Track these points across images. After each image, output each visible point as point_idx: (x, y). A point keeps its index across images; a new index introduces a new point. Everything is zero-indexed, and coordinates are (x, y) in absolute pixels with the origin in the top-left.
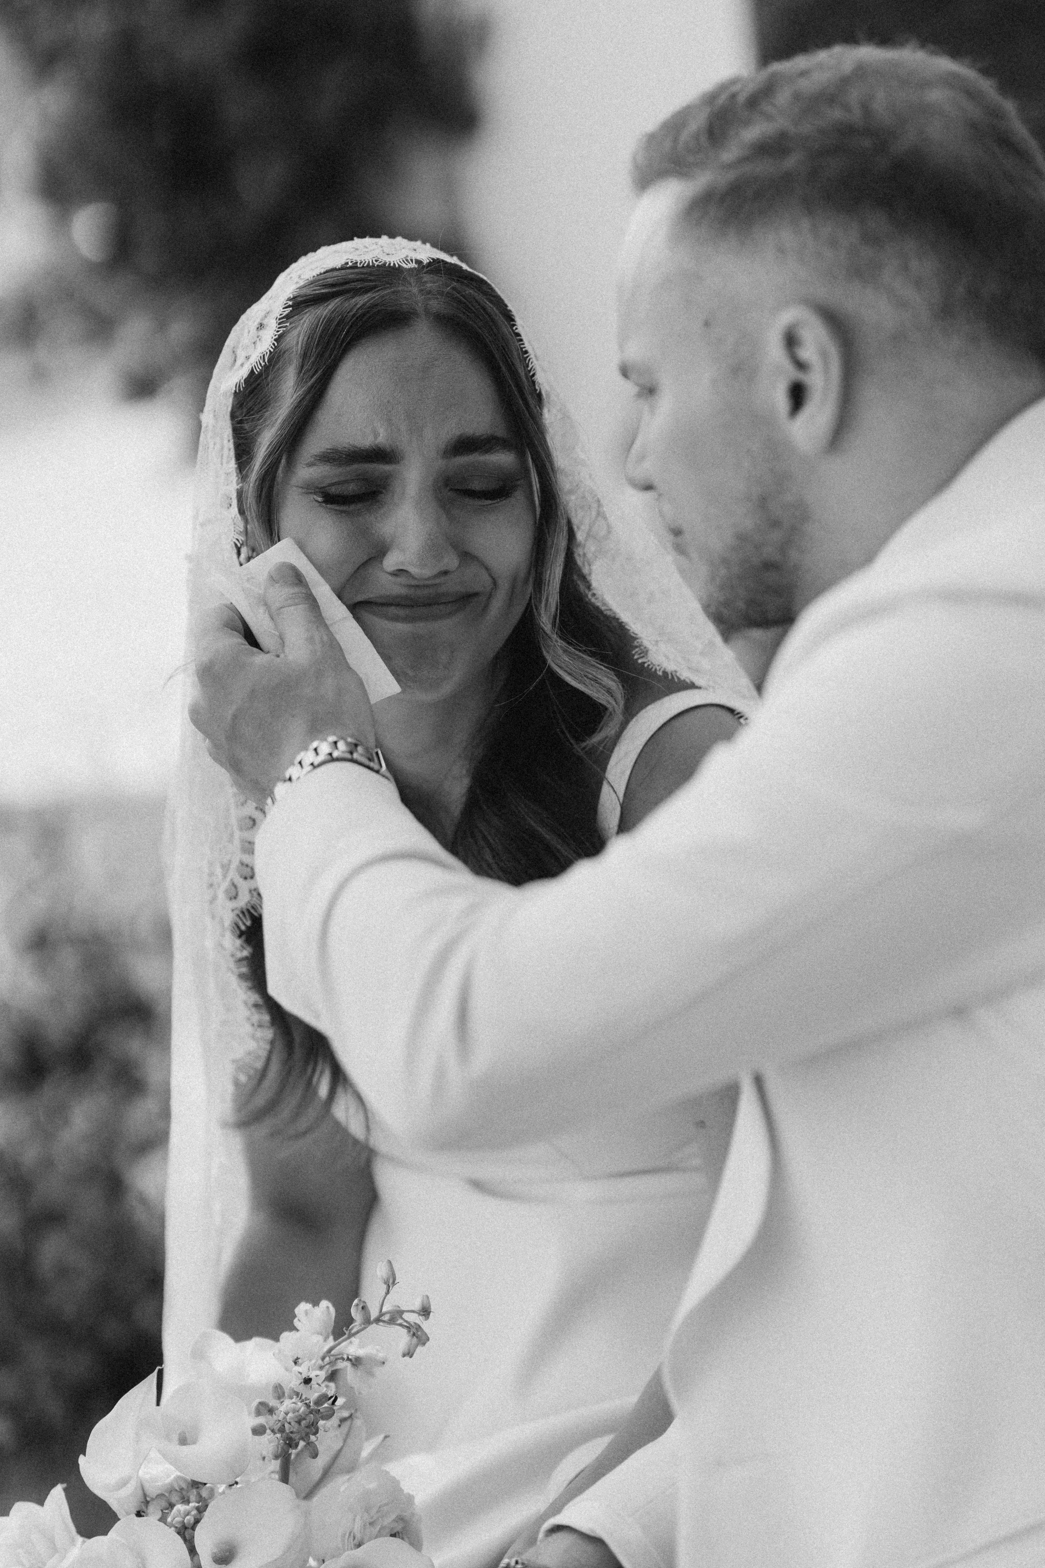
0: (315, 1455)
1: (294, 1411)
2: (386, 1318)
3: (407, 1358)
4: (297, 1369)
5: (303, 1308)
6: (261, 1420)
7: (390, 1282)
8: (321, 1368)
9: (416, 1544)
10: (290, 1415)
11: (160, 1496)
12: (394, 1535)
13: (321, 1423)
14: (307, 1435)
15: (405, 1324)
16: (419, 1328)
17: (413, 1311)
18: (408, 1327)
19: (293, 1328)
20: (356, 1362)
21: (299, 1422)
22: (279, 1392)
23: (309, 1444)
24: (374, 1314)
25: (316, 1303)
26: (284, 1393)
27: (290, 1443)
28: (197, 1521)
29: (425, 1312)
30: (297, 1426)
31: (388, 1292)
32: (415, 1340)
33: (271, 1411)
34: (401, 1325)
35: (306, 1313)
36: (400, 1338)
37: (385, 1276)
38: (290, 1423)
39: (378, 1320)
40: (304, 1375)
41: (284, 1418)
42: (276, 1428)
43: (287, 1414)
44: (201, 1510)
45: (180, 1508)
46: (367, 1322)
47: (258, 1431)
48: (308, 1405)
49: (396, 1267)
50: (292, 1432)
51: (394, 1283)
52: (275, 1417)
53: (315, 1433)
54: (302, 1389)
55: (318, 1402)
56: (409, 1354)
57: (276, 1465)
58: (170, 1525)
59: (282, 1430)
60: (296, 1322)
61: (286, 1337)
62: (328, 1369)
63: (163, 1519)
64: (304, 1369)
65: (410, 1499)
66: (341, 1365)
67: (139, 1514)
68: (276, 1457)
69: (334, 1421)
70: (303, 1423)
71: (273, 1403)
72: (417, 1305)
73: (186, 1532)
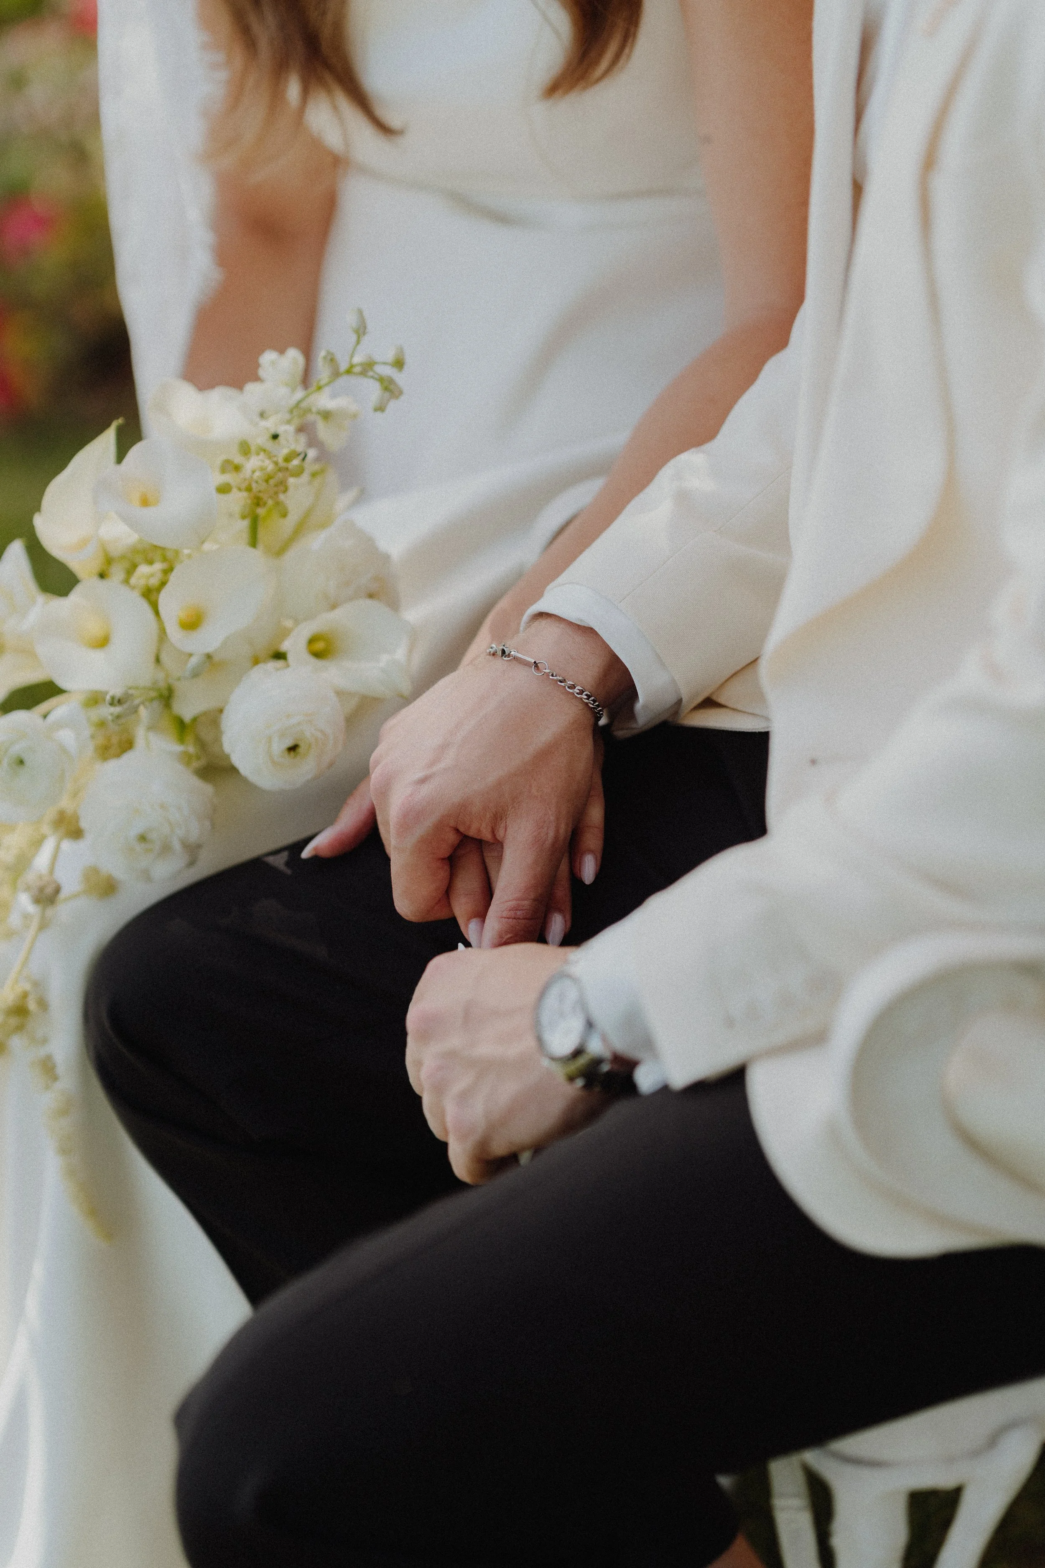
0: (284, 515)
1: (262, 469)
2: (357, 369)
3: (378, 413)
4: (263, 423)
5: (268, 358)
6: (228, 478)
7: (361, 331)
8: (289, 422)
9: (394, 604)
10: (257, 474)
11: (123, 557)
12: (371, 596)
13: (291, 481)
14: (276, 493)
15: (376, 376)
16: (391, 381)
17: (385, 363)
18: (381, 379)
19: (257, 379)
20: (326, 415)
21: (267, 481)
22: (245, 449)
23: (278, 503)
24: (343, 367)
25: (282, 351)
26: (249, 449)
27: (258, 502)
28: (163, 584)
29: (399, 364)
30: (264, 484)
31: (358, 342)
32: (387, 394)
33: (237, 468)
34: (372, 377)
35: (273, 363)
36: (372, 390)
37: (354, 325)
38: (257, 482)
39: (349, 372)
40: (273, 431)
41: (252, 477)
42: (244, 486)
43: (253, 472)
44: (168, 571)
45: (144, 569)
46: (336, 374)
47: (224, 489)
48: (276, 463)
49: (366, 314)
50: (260, 491)
51: (364, 333)
52: (242, 476)
53: (286, 490)
54: (270, 445)
55: (288, 459)
56: (380, 408)
57: (245, 524)
58: (133, 588)
59: (249, 489)
60: (261, 373)
61: (251, 388)
62: (296, 422)
63: (126, 581)
64: (271, 424)
65: (386, 558)
66: (311, 417)
67: (102, 576)
68: (243, 517)
69: (305, 477)
70: (272, 482)
71: (238, 459)
72: (390, 356)
73: (150, 595)
